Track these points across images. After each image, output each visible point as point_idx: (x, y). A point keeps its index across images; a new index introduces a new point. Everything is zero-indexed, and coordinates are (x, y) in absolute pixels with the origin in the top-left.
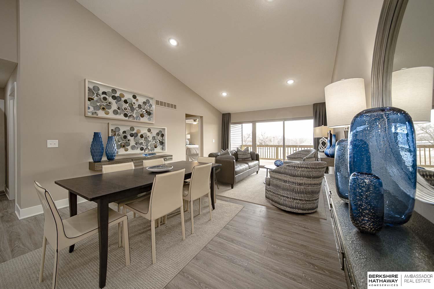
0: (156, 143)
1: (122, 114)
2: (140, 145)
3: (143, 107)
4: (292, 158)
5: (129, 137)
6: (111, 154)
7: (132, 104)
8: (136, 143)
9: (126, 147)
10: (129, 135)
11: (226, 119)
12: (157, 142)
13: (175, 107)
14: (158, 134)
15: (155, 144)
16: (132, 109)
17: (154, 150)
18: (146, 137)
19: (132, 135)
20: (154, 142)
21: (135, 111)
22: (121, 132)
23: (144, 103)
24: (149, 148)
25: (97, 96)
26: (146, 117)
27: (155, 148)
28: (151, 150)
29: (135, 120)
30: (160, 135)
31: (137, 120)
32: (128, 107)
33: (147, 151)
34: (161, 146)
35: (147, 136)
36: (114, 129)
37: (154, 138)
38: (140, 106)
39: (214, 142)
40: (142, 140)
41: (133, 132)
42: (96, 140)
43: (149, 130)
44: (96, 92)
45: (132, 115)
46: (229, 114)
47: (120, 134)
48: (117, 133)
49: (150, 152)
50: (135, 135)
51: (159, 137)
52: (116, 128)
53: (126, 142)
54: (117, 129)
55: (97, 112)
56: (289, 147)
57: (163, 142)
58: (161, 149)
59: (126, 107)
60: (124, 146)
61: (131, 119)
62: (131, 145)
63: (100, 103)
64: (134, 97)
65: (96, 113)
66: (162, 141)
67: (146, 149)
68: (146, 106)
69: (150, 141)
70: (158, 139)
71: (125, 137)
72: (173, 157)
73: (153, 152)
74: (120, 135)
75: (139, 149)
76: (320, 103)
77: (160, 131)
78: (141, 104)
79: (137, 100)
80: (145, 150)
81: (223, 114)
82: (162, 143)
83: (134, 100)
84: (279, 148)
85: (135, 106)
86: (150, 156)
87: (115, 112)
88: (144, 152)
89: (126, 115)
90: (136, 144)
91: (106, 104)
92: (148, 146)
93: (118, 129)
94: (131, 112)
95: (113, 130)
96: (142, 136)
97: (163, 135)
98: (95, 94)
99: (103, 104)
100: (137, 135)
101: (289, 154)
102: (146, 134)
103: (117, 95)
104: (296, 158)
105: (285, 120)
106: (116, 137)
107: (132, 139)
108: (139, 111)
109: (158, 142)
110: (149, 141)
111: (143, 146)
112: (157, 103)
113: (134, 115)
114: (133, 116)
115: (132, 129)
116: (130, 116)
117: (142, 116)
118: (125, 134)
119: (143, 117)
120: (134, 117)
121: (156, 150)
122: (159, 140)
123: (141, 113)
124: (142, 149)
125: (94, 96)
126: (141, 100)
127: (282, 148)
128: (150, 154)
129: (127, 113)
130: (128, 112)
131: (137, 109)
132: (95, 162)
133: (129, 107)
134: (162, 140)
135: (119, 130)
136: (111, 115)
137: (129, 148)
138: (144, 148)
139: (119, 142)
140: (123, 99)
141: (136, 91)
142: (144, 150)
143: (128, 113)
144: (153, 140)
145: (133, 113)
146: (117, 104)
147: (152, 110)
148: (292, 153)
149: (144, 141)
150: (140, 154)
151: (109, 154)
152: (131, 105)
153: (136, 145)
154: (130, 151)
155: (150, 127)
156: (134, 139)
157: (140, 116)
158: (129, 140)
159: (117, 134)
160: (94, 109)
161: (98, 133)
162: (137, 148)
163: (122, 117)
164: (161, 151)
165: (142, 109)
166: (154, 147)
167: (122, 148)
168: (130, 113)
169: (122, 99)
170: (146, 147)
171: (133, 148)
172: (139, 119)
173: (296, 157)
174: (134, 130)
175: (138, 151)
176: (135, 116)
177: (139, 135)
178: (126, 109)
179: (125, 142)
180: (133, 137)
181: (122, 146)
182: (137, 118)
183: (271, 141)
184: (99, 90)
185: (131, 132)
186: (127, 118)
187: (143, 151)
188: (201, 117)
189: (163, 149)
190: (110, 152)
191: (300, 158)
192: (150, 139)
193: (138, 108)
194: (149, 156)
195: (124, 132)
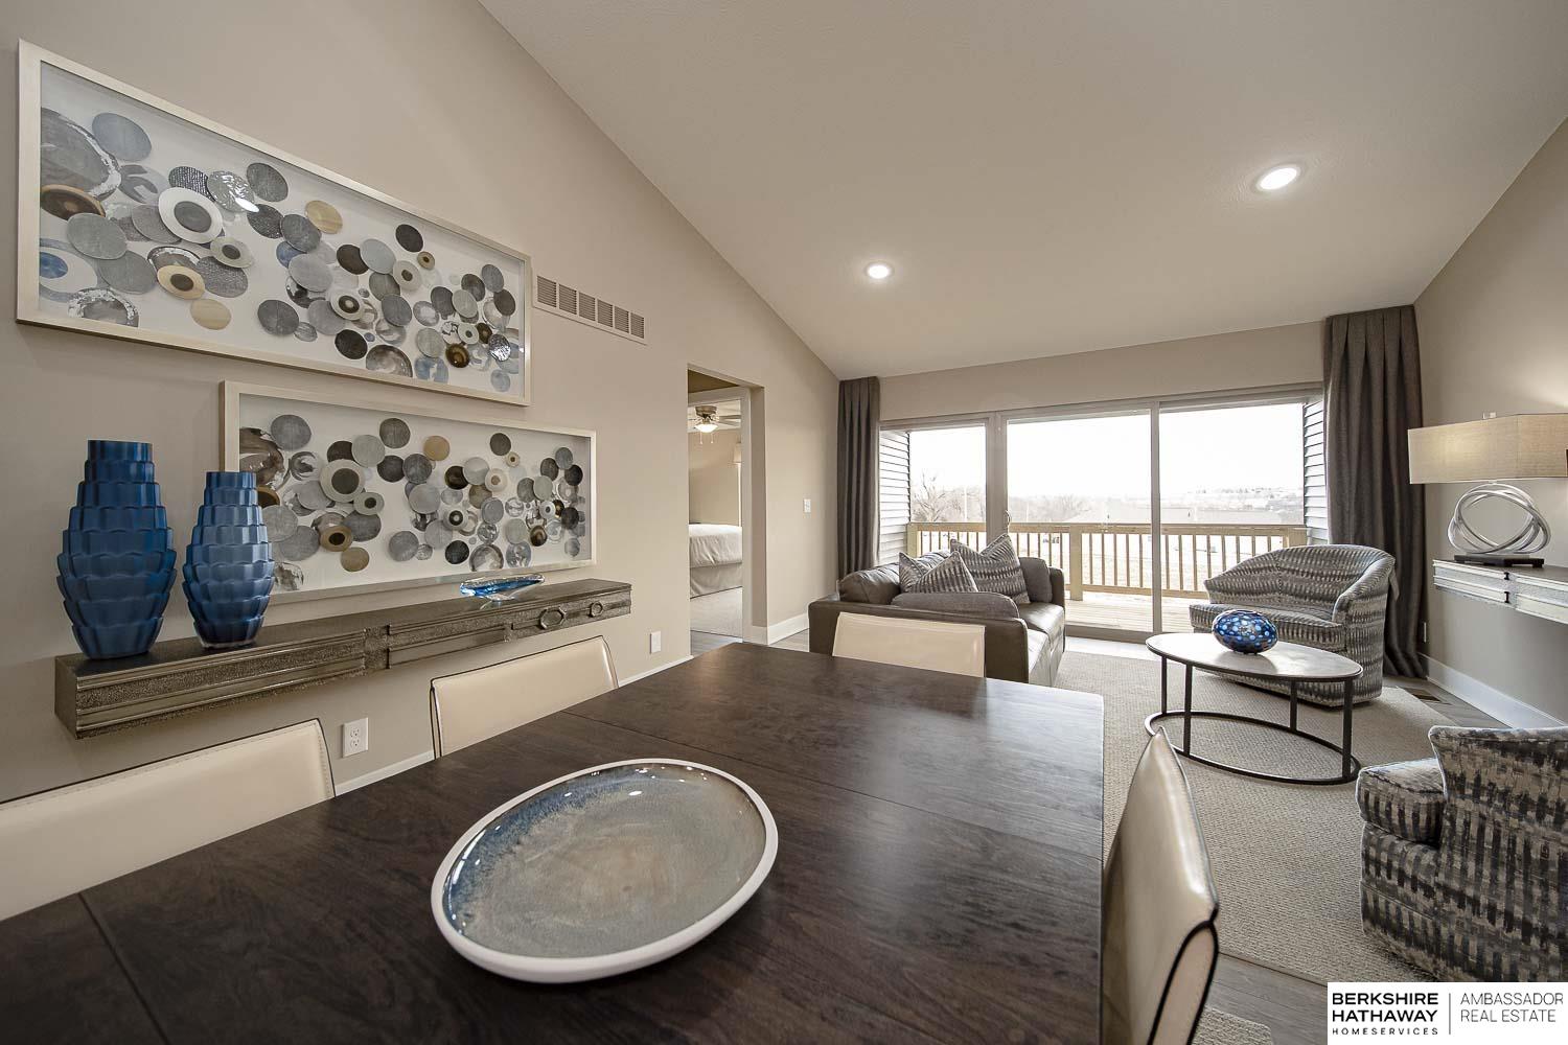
0: (539, 517)
1: (326, 333)
2: (443, 533)
3: (462, 300)
4: (1238, 592)
5: (373, 482)
6: (223, 601)
7: (390, 276)
8: (423, 516)
9: (355, 544)
10: (375, 470)
11: (856, 404)
12: (543, 513)
13: (638, 326)
14: (549, 468)
15: (538, 522)
16: (397, 315)
17: (527, 556)
18: (483, 485)
19: (392, 468)
20: (530, 515)
21: (413, 327)
22: (319, 446)
23: (469, 281)
24: (502, 544)
25: (127, 188)
26: (484, 370)
27: (533, 548)
28: (512, 559)
29: (415, 380)
30: (561, 473)
31: (424, 376)
32: (366, 294)
33: (487, 565)
34: (567, 533)
35: (489, 476)
36: (265, 427)
37: (527, 488)
38: (442, 299)
39: (808, 509)
40: (460, 502)
41: (402, 453)
42: (97, 502)
43: (500, 444)
44: (121, 164)
45: (391, 348)
46: (872, 384)
47: (307, 460)
48: (287, 455)
49: (508, 572)
50: (413, 471)
51: (556, 483)
52: (278, 423)
53: (355, 513)
54: (291, 430)
55: (132, 300)
56: (1133, 531)
57: (577, 513)
58: (569, 548)
59: (355, 293)
60: (337, 539)
61: (387, 371)
62: (389, 526)
63: (151, 246)
64: (409, 238)
65: (119, 305)
66: (572, 509)
67: (482, 551)
68: (480, 304)
69: (509, 507)
70: (553, 496)
71: (346, 482)
72: (634, 595)
73: (519, 570)
74: (309, 469)
75: (439, 555)
76: (1365, 313)
77: (565, 453)
78: (455, 287)
79: (426, 260)
80: (476, 561)
81: (843, 384)
82: (571, 518)
83: (406, 258)
84: (1085, 537)
85: (412, 291)
86: (504, 597)
87: (275, 318)
88: (469, 570)
89: (350, 344)
90: (422, 523)
91: (203, 253)
92: (495, 537)
93: (293, 428)
94: (385, 326)
95: (256, 432)
96: (456, 478)
97: (576, 476)
98: (115, 179)
99: (178, 251)
100: (427, 470)
101: (1217, 572)
102: (477, 468)
103: (289, 206)
104: (1258, 593)
105: (1159, 402)
106: (279, 477)
107: (392, 495)
108: (438, 328)
109: (548, 509)
110: (499, 509)
111: (464, 533)
112: (548, 292)
113: (409, 348)
114: (400, 354)
115: (395, 429)
116: (383, 350)
117: (458, 357)
118: (341, 464)
119: (462, 364)
120: (406, 360)
121: (540, 558)
122: (557, 503)
123: (452, 340)
124: (457, 553)
125: (104, 188)
126: (451, 265)
127: (1147, 539)
128: (503, 587)
129: (362, 333)
130: (364, 326)
131: (429, 313)
132: (95, 661)
133: (372, 299)
134: (575, 499)
135: (305, 436)
136: (244, 336)
137: (374, 547)
138: (472, 549)
139: (305, 511)
140: (332, 242)
141: (417, 206)
142: (472, 560)
143: (368, 335)
144: (523, 500)
145: (403, 335)
146: (287, 267)
147: (515, 331)
148: (1231, 564)
149: (472, 508)
150: (447, 582)
151: (209, 598)
152: (387, 283)
153: (417, 532)
154: (382, 570)
155: (504, 422)
156: (407, 492)
157: (443, 357)
158: (371, 503)
159: (291, 462)
160: (105, 283)
161: (132, 447)
162: (429, 548)
163: (323, 352)
164: (565, 560)
165: (456, 319)
166: (527, 539)
167: (327, 548)
168: (379, 332)
169: (325, 238)
170: (479, 543)
171: (400, 547)
172: (442, 376)
173: (1257, 584)
174: (403, 437)
175: (436, 566)
176: (413, 355)
177: (440, 468)
178: (349, 304)
179: (342, 510)
180: (403, 482)
181: (325, 537)
182: (427, 367)
183: (956, 506)
184: (145, 147)
185: (389, 452)
186: (359, 365)
187: (464, 568)
188: (756, 391)
189: (575, 550)
190: (212, 583)
191: (1281, 591)
192: (507, 493)
193: (434, 306)
194: (498, 597)
195: (341, 450)
